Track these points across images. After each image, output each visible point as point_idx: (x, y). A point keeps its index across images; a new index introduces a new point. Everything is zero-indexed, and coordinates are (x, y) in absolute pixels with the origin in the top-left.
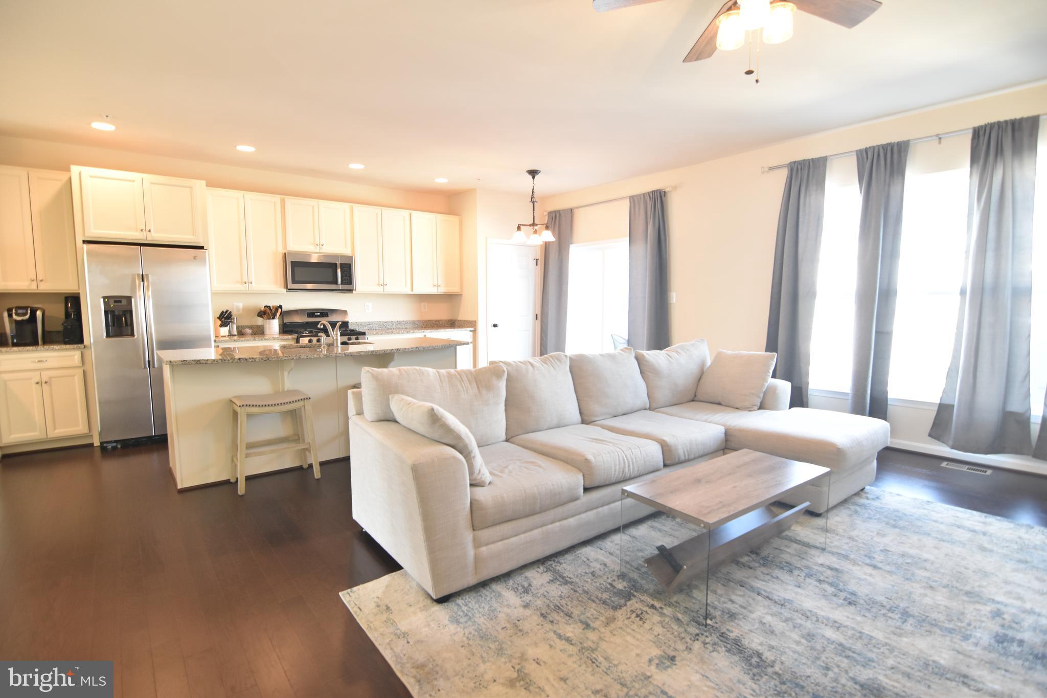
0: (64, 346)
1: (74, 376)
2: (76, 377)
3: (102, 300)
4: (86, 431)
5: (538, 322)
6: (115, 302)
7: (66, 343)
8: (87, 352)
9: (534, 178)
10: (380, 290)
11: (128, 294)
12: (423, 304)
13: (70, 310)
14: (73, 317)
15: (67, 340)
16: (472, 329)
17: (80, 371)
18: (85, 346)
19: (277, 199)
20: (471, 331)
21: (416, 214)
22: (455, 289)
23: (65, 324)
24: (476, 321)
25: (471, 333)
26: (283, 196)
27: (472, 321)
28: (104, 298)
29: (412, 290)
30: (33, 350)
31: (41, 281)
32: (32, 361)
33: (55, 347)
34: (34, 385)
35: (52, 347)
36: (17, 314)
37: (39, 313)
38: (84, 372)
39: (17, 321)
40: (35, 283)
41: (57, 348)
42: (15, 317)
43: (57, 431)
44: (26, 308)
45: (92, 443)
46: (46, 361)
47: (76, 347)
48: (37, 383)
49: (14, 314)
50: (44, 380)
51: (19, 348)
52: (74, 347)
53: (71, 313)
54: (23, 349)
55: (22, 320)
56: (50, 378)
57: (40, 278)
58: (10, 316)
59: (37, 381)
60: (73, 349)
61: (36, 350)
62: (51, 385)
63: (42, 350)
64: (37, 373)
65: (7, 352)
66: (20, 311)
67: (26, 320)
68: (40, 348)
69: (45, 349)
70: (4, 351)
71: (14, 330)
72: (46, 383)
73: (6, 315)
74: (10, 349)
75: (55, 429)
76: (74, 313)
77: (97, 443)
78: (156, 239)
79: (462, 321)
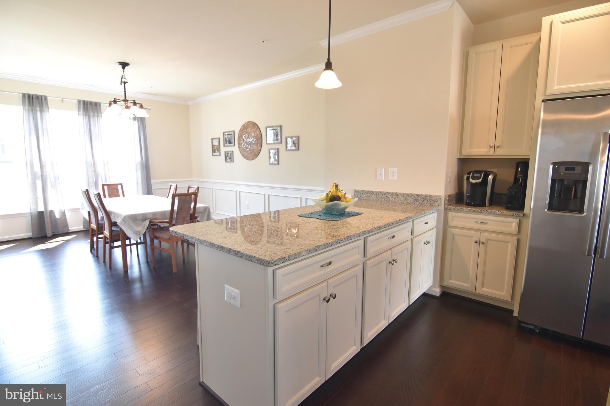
0: (505, 212)
1: (508, 243)
2: (510, 244)
3: (551, 167)
4: (509, 299)
6: (567, 169)
7: (508, 208)
8: (524, 221)
11: (585, 160)
13: (519, 175)
14: (520, 183)
15: (509, 205)
17: (515, 239)
18: (524, 215)
23: (510, 190)
28: (554, 164)
30: (478, 212)
31: (498, 147)
32: (475, 222)
33: (497, 211)
34: (473, 243)
35: (494, 211)
36: (473, 178)
37: (490, 177)
38: (518, 241)
39: (472, 184)
40: (492, 149)
41: (499, 212)
42: (471, 180)
43: (483, 289)
44: (480, 172)
45: (512, 311)
46: (487, 223)
47: (515, 215)
48: (476, 242)
49: (470, 178)
50: (482, 241)
51: (468, 208)
52: (513, 214)
53: (520, 178)
54: (471, 209)
55: (476, 183)
56: (487, 240)
57: (497, 145)
58: (468, 178)
59: (476, 240)
60: (513, 216)
61: (480, 212)
62: (486, 246)
63: (485, 212)
64: (478, 233)
65: (459, 210)
66: (476, 175)
67: (479, 183)
68: (484, 210)
69: (487, 212)
70: (456, 210)
71: (469, 191)
72: (483, 243)
73: (465, 177)
74: (461, 208)
75: (483, 287)
76: (522, 178)
77: (516, 314)
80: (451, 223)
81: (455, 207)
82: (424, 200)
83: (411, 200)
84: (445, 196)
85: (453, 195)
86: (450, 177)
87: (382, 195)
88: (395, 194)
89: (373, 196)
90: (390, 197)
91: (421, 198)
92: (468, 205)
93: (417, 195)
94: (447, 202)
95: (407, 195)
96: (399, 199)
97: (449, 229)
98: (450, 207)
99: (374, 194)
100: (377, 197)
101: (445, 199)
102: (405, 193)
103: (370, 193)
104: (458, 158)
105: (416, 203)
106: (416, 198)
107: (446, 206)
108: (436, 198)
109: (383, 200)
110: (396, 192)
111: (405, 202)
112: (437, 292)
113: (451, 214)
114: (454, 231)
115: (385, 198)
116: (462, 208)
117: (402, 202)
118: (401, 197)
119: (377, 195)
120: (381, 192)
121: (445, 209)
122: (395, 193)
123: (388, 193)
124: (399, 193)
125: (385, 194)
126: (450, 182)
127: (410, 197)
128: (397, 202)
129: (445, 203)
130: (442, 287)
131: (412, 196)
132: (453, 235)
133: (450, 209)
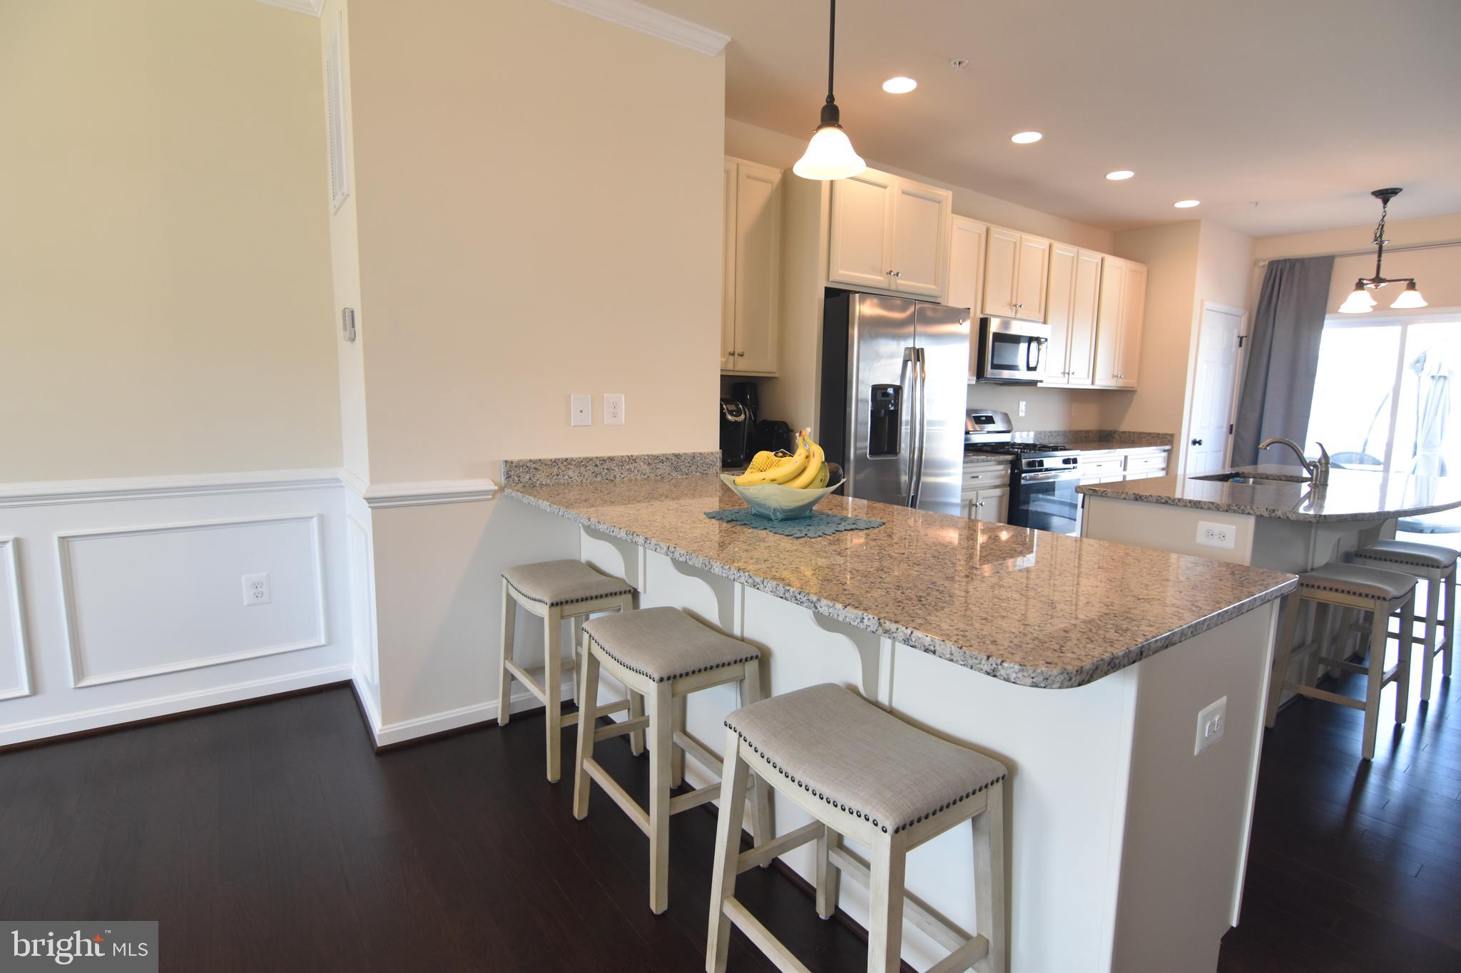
5: (1231, 437)
9: (1385, 202)
10: (1062, 381)
11: (898, 383)
16: (1167, 447)
19: (980, 227)
20: (1165, 451)
21: (1111, 261)
22: (1130, 382)
24: (1172, 435)
25: (1165, 454)
26: (989, 225)
27: (1166, 434)
29: (1093, 384)
31: (741, 355)
39: (726, 424)
40: (732, 359)
42: (728, 416)
55: (735, 422)
57: (739, 350)
67: (740, 422)
78: (901, 289)
79: (1134, 433)
82: (690, 466)
83: (664, 469)
87: (596, 466)
88: (628, 460)
89: (570, 473)
90: (617, 469)
91: (686, 461)
93: (677, 456)
95: (657, 457)
96: (638, 471)
99: (572, 467)
100: (581, 474)
102: (652, 456)
103: (560, 464)
105: (674, 474)
106: (675, 463)
108: (711, 458)
109: (599, 478)
110: (630, 454)
111: (652, 476)
115: (603, 474)
117: (646, 477)
118: (642, 464)
119: (582, 469)
120: (591, 459)
122: (628, 457)
123: (611, 459)
124: (637, 457)
125: (602, 464)
127: (662, 462)
128: (633, 478)
131: (667, 459)
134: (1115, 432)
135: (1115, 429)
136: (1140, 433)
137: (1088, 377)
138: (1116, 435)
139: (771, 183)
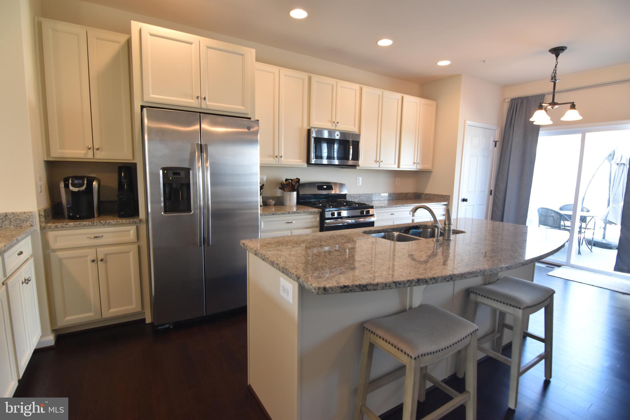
0: (120, 221)
1: (129, 252)
2: (131, 253)
3: (161, 172)
4: (139, 309)
5: (491, 197)
6: (175, 174)
7: (121, 216)
8: (143, 227)
9: (557, 56)
10: (375, 166)
11: (186, 166)
12: (397, 179)
13: (123, 180)
14: (126, 188)
15: (122, 213)
16: (446, 203)
17: (135, 247)
18: (141, 220)
19: (305, 76)
20: (445, 205)
21: (407, 98)
22: (428, 167)
23: (121, 196)
24: (449, 196)
25: (445, 207)
26: (310, 74)
27: (446, 196)
28: (164, 169)
29: (399, 167)
30: (89, 225)
31: (98, 149)
32: (88, 237)
33: (112, 221)
34: (90, 263)
35: (109, 221)
36: (74, 185)
37: (95, 183)
38: (139, 247)
39: (73, 192)
40: (91, 152)
41: (114, 222)
42: (71, 188)
43: (111, 310)
44: (82, 178)
45: (144, 320)
46: (102, 236)
47: (132, 222)
48: (93, 261)
49: (70, 185)
50: (100, 258)
51: (75, 223)
52: (130, 221)
53: (124, 183)
54: (80, 224)
55: (79, 191)
56: (106, 255)
57: (96, 146)
58: (67, 186)
59: (92, 258)
60: (129, 224)
61: (93, 225)
62: (106, 262)
63: (98, 225)
64: (94, 250)
65: (63, 227)
66: (76, 182)
67: (83, 191)
68: (97, 222)
69: (101, 224)
70: (59, 227)
71: (71, 202)
72: (102, 260)
73: (62, 185)
74: (65, 224)
75: (109, 309)
76: (127, 184)
77: (149, 320)
78: (210, 108)
79: (431, 194)
80: (53, 245)
81: (56, 224)
82: (3, 222)
84: (39, 211)
85: (48, 208)
86: (41, 186)
92: (72, 218)
94: (43, 219)
97: (52, 254)
98: (49, 225)
101: (40, 215)
104: (46, 160)
107: (43, 225)
112: (50, 340)
113: (51, 235)
114: (60, 254)
116: (67, 224)
121: (42, 228)
126: (41, 192)
129: (40, 221)
130: (54, 331)
132: (60, 260)
133: (50, 227)
134: (422, 194)
135: (423, 193)
136: (434, 195)
137: (395, 164)
138: (423, 196)
139: (118, 42)
